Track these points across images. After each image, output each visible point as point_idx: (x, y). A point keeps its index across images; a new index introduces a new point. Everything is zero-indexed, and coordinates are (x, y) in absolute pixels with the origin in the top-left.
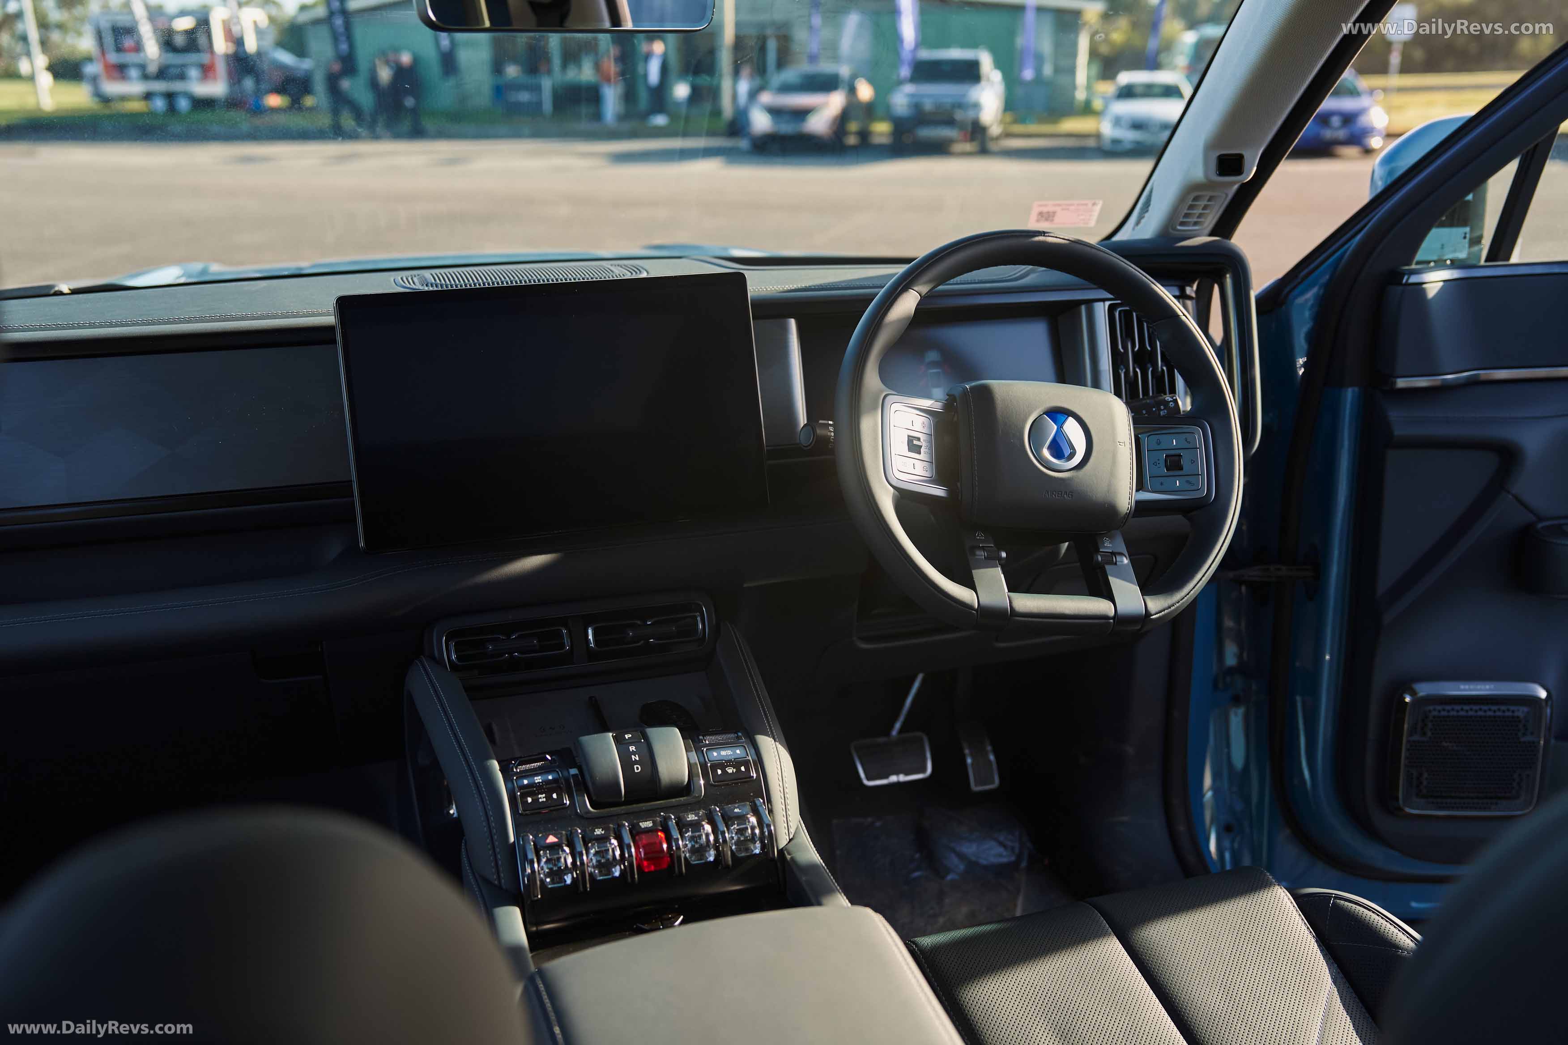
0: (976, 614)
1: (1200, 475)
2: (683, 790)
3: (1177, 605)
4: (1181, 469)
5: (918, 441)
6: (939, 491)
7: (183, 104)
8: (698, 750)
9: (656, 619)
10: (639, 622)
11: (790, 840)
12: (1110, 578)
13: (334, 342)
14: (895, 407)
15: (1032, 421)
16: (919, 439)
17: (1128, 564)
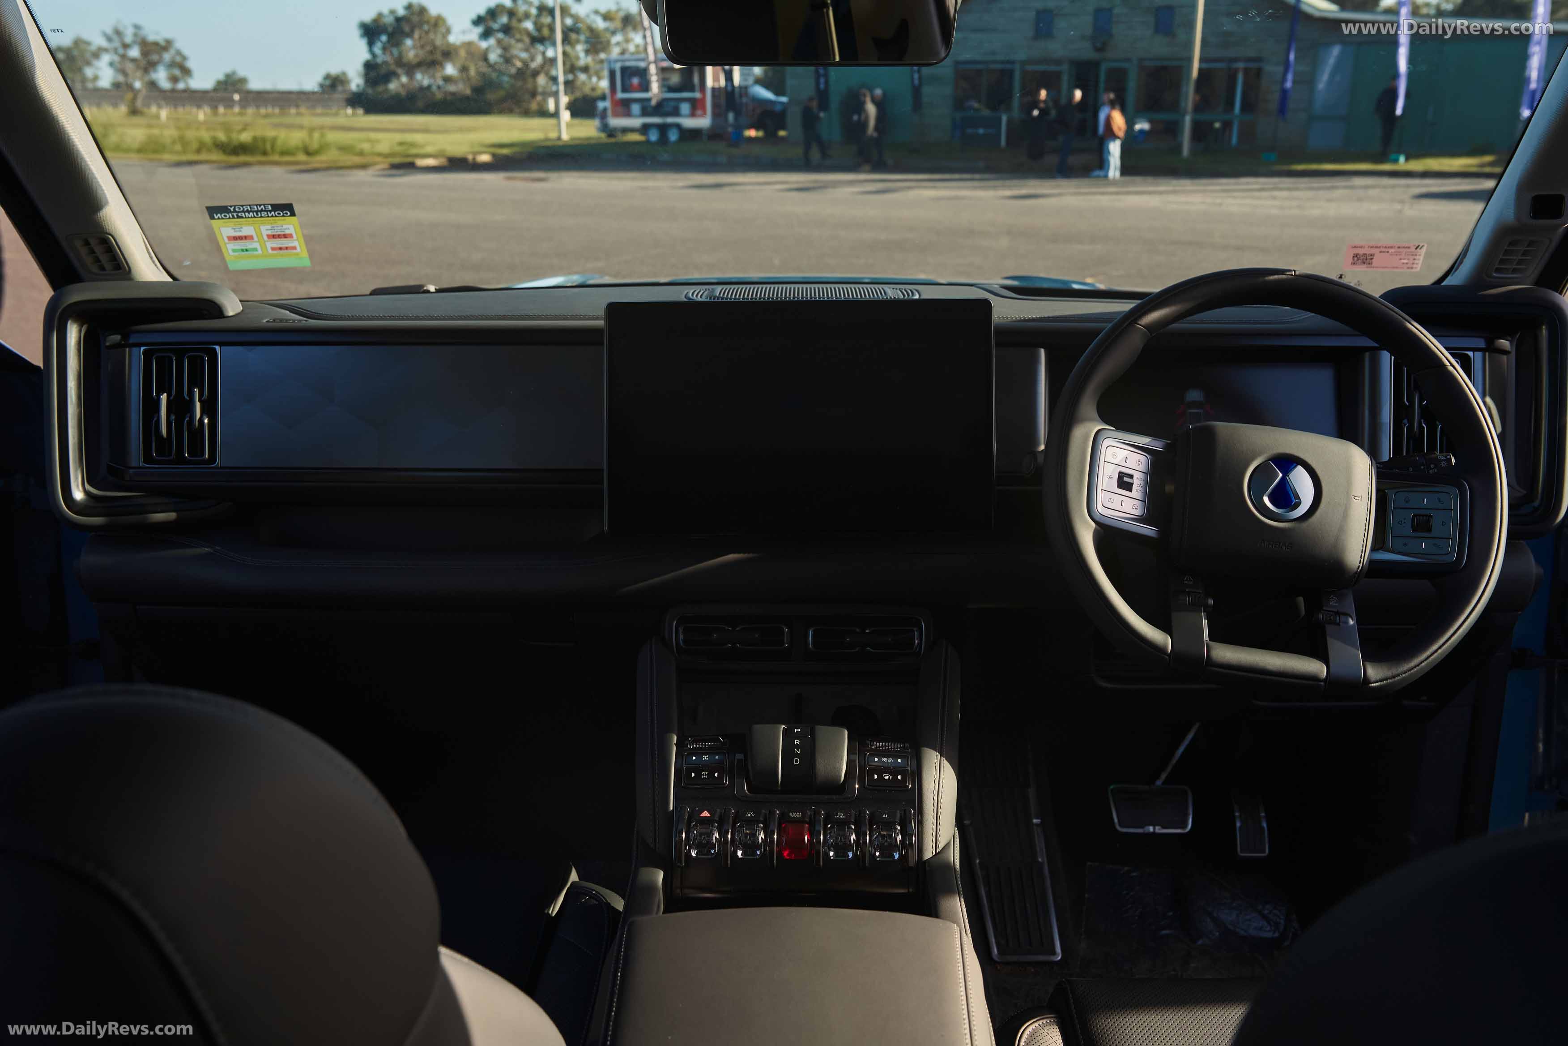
0: (1168, 660)
1: (1450, 538)
2: (836, 789)
3: (1404, 675)
4: (1429, 530)
5: (1131, 478)
6: (1148, 530)
7: (673, 136)
8: (862, 753)
9: (873, 629)
10: (858, 630)
11: (936, 854)
12: (1328, 638)
13: (602, 344)
14: (1107, 442)
15: (1256, 465)
16: (1131, 476)
17: (1354, 625)
